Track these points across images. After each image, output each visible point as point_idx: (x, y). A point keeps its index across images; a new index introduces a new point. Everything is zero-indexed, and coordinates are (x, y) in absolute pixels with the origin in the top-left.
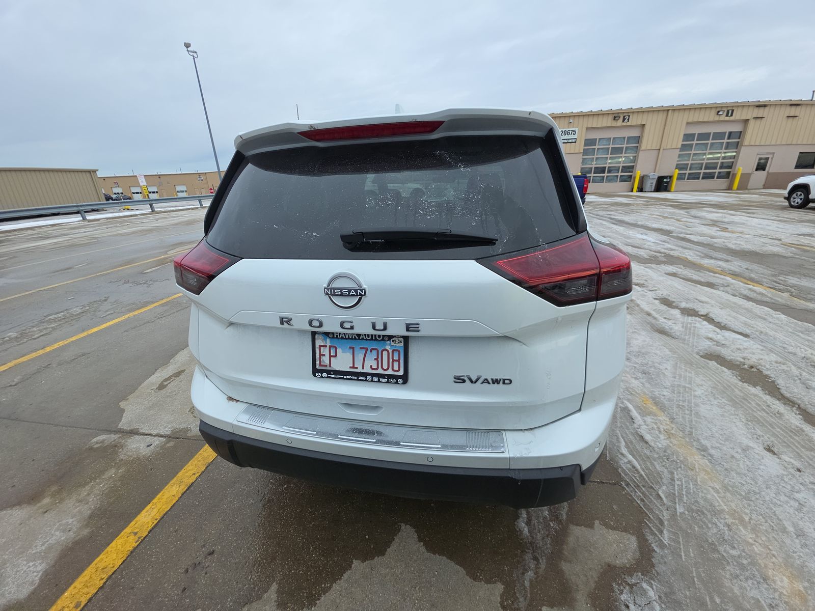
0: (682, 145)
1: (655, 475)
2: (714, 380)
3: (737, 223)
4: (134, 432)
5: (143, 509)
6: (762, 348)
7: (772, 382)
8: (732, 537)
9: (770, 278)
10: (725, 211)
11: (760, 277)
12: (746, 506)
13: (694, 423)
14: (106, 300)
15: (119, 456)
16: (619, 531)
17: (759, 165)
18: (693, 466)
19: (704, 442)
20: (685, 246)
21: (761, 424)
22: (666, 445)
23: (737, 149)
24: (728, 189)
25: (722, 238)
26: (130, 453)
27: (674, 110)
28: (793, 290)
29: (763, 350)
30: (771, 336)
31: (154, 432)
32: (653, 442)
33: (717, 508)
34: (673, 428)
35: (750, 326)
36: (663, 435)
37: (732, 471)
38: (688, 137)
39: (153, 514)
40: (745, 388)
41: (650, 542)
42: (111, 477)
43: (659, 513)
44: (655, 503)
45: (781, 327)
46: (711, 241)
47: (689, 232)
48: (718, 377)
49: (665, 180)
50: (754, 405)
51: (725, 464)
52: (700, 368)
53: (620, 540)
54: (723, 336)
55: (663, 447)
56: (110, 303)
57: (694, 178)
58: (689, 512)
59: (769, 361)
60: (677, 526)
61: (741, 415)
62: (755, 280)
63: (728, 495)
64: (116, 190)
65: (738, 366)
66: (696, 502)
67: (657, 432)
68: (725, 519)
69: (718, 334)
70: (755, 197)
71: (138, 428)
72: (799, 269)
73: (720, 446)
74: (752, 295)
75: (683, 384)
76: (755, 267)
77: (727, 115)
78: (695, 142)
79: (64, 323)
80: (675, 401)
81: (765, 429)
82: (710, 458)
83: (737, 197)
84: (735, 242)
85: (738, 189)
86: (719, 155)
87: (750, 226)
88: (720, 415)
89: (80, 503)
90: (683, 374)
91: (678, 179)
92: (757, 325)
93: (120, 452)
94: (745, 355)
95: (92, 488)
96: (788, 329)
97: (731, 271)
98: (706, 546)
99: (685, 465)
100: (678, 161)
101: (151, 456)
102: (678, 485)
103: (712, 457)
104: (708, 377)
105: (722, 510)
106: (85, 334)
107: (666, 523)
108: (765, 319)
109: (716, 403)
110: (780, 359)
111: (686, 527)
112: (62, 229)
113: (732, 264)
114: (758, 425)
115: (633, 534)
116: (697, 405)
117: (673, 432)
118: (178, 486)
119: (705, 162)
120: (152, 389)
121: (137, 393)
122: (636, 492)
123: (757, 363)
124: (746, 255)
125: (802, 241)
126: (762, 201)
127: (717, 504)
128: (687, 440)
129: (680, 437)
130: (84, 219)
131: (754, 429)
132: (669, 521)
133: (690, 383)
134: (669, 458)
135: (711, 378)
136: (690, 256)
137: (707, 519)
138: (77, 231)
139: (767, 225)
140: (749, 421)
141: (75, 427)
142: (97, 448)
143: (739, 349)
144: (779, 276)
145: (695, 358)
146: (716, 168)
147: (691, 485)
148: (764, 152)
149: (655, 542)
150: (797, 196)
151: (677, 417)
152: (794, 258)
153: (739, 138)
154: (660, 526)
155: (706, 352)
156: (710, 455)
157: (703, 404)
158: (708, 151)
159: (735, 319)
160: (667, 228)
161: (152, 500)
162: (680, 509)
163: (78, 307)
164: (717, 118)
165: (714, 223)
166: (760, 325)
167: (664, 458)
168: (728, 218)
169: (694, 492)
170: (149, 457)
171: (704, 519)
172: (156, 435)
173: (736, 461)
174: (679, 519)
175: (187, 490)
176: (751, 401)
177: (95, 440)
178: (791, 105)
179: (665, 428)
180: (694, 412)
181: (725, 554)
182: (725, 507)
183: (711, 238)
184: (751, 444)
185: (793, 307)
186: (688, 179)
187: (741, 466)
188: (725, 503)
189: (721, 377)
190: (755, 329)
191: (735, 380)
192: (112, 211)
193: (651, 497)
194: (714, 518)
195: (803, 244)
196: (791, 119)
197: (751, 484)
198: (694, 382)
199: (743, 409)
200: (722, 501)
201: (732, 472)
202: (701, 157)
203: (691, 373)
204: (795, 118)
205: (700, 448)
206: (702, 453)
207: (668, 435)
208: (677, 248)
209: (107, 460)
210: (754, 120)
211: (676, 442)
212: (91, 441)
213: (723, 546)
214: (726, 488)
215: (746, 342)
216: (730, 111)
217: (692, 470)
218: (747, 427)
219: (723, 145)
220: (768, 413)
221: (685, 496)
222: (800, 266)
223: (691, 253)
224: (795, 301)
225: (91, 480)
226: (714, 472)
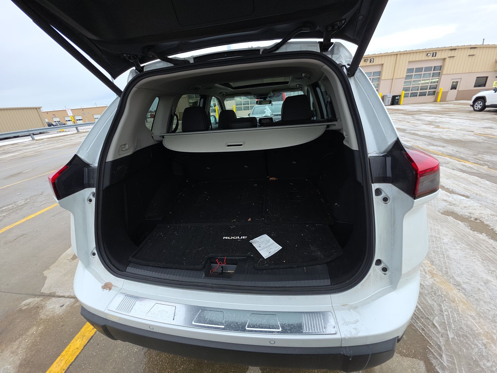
0: (406, 75)
1: (429, 308)
2: (454, 231)
3: (444, 122)
4: (52, 295)
5: (55, 361)
6: (480, 205)
7: (491, 229)
8: (487, 353)
9: (473, 157)
10: (436, 115)
11: (466, 156)
12: (494, 327)
13: (448, 264)
14: (42, 194)
15: (40, 316)
16: (411, 357)
17: (452, 85)
18: (454, 298)
19: (458, 279)
20: (415, 138)
21: (492, 262)
22: (432, 283)
23: (439, 77)
24: (435, 102)
25: (437, 133)
26: (47, 313)
27: (401, 54)
28: (489, 164)
29: (480, 207)
30: (484, 197)
31: (67, 294)
32: (422, 281)
33: (476, 332)
34: (434, 269)
35: (468, 190)
36: (428, 275)
37: (481, 300)
38: (410, 70)
39: (62, 365)
40: (476, 235)
41: (434, 365)
42: (33, 334)
43: (437, 340)
44: (432, 331)
45: (488, 190)
46: (431, 134)
47: (416, 129)
48: (456, 229)
49: (397, 98)
50: (484, 248)
51: (475, 295)
52: (443, 222)
53: (413, 365)
54: (453, 198)
55: (430, 284)
56: (45, 196)
57: (414, 96)
58: (457, 337)
59: (487, 215)
60: (451, 350)
61: (478, 256)
62: (464, 158)
63: (482, 320)
64: (55, 119)
65: (467, 219)
66: (461, 328)
67: (424, 273)
68: (482, 340)
69: (449, 197)
70: (451, 106)
71: (55, 292)
72: (489, 150)
73: (468, 281)
74: (465, 169)
75: (435, 235)
76: (462, 150)
77: (433, 56)
78: (414, 74)
79: (12, 212)
80: (431, 248)
81: (495, 265)
82: (464, 291)
83: (441, 106)
84: (446, 134)
85: (440, 101)
86: (429, 81)
87: (452, 124)
88: (464, 257)
89: (13, 354)
90: (432, 227)
91: (404, 97)
92: (473, 190)
93: (41, 312)
94: (470, 211)
95: (20, 342)
96: (493, 191)
97: (448, 153)
98: (472, 364)
99: (448, 298)
100: (404, 86)
101: (63, 314)
102: (446, 315)
103: (465, 291)
104: (450, 229)
105: (479, 333)
106: (25, 219)
107: (443, 348)
108: (477, 185)
109: (459, 247)
110: (493, 213)
111: (458, 350)
112: (19, 146)
113: (448, 149)
114: (490, 263)
115: (421, 359)
116: (447, 250)
117: (435, 272)
118: (81, 340)
119: (420, 85)
120: (68, 260)
121: (57, 263)
122: (417, 323)
123: (480, 216)
124: (454, 142)
125: (487, 131)
126: (456, 108)
127: (476, 329)
128: (445, 277)
129: (440, 276)
130: (33, 139)
131: (488, 266)
132: (445, 346)
133: (439, 234)
134: (436, 293)
135: (451, 229)
136: (420, 144)
137: (470, 341)
138: (28, 147)
139: (463, 123)
140: (484, 260)
141: (11, 293)
142: (25, 309)
143: (465, 207)
144: (478, 155)
145: (438, 215)
146: (427, 89)
147: (455, 314)
148: (455, 78)
149: (438, 365)
150: (478, 104)
151: (435, 260)
152: (484, 143)
153: (440, 70)
154: (439, 351)
155: (444, 210)
156: (463, 288)
157: (451, 249)
158: (422, 79)
159: (458, 186)
160: (403, 127)
161: (61, 353)
162: (451, 336)
163: (22, 200)
164: (427, 58)
165: (430, 123)
166: (475, 189)
167: (432, 293)
168: (438, 120)
169: (458, 320)
170: (61, 316)
171: (469, 342)
172: (68, 297)
173: (482, 293)
174: (452, 343)
175: (88, 342)
176: (481, 245)
177: (24, 303)
178: (471, 48)
179: (429, 269)
180: (445, 256)
181: (484, 367)
182: (481, 331)
183: (431, 133)
184: (490, 278)
185: (492, 175)
186: (410, 97)
187: (486, 296)
188: (481, 327)
189: (459, 228)
190: (472, 192)
191: (468, 230)
192: (53, 133)
193: (429, 327)
194: (475, 340)
195: (488, 134)
196: (471, 57)
197: (494, 309)
198: (441, 233)
199: (478, 251)
200: (479, 326)
201: (480, 302)
202: (418, 83)
203: (438, 226)
204: (473, 56)
205: (455, 283)
206: (458, 287)
207: (432, 275)
208: (411, 140)
209: (31, 319)
210: (449, 58)
211: (438, 280)
212: (21, 303)
213: (482, 361)
214: (478, 314)
215: (468, 201)
216: (435, 54)
217: (454, 302)
218: (483, 265)
219: (431, 75)
220: (494, 253)
221: (452, 324)
222: (489, 148)
223: (420, 142)
224: (492, 171)
225: (19, 336)
226: (469, 302)
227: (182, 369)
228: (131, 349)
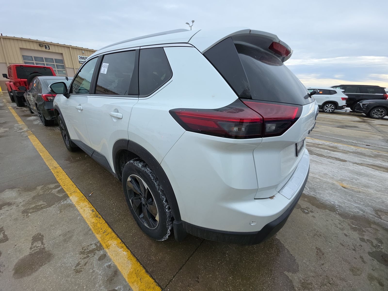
227: (256, 248)
228: (229, 282)
